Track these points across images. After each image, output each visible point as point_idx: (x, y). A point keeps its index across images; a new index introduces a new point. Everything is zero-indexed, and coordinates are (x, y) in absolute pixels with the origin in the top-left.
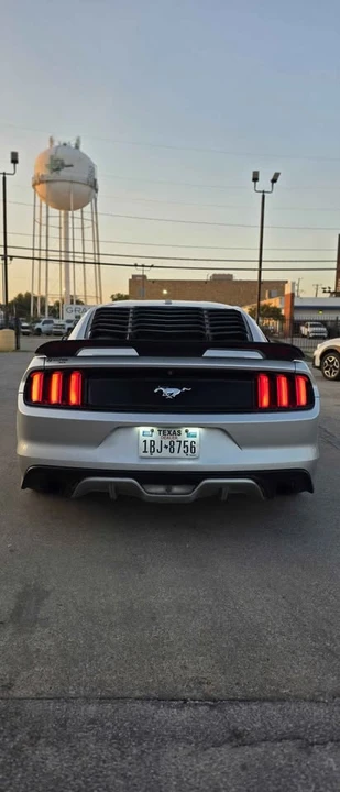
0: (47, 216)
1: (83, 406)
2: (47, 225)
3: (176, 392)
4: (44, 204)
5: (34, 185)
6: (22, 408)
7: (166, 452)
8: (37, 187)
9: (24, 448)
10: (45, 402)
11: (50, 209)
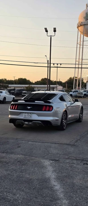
0: (83, 41)
1: (17, 109)
2: (83, 45)
3: (30, 108)
4: (82, 35)
5: (78, 27)
6: (10, 110)
7: (27, 117)
8: (79, 28)
9: (10, 116)
10: (12, 109)
11: (85, 37)
